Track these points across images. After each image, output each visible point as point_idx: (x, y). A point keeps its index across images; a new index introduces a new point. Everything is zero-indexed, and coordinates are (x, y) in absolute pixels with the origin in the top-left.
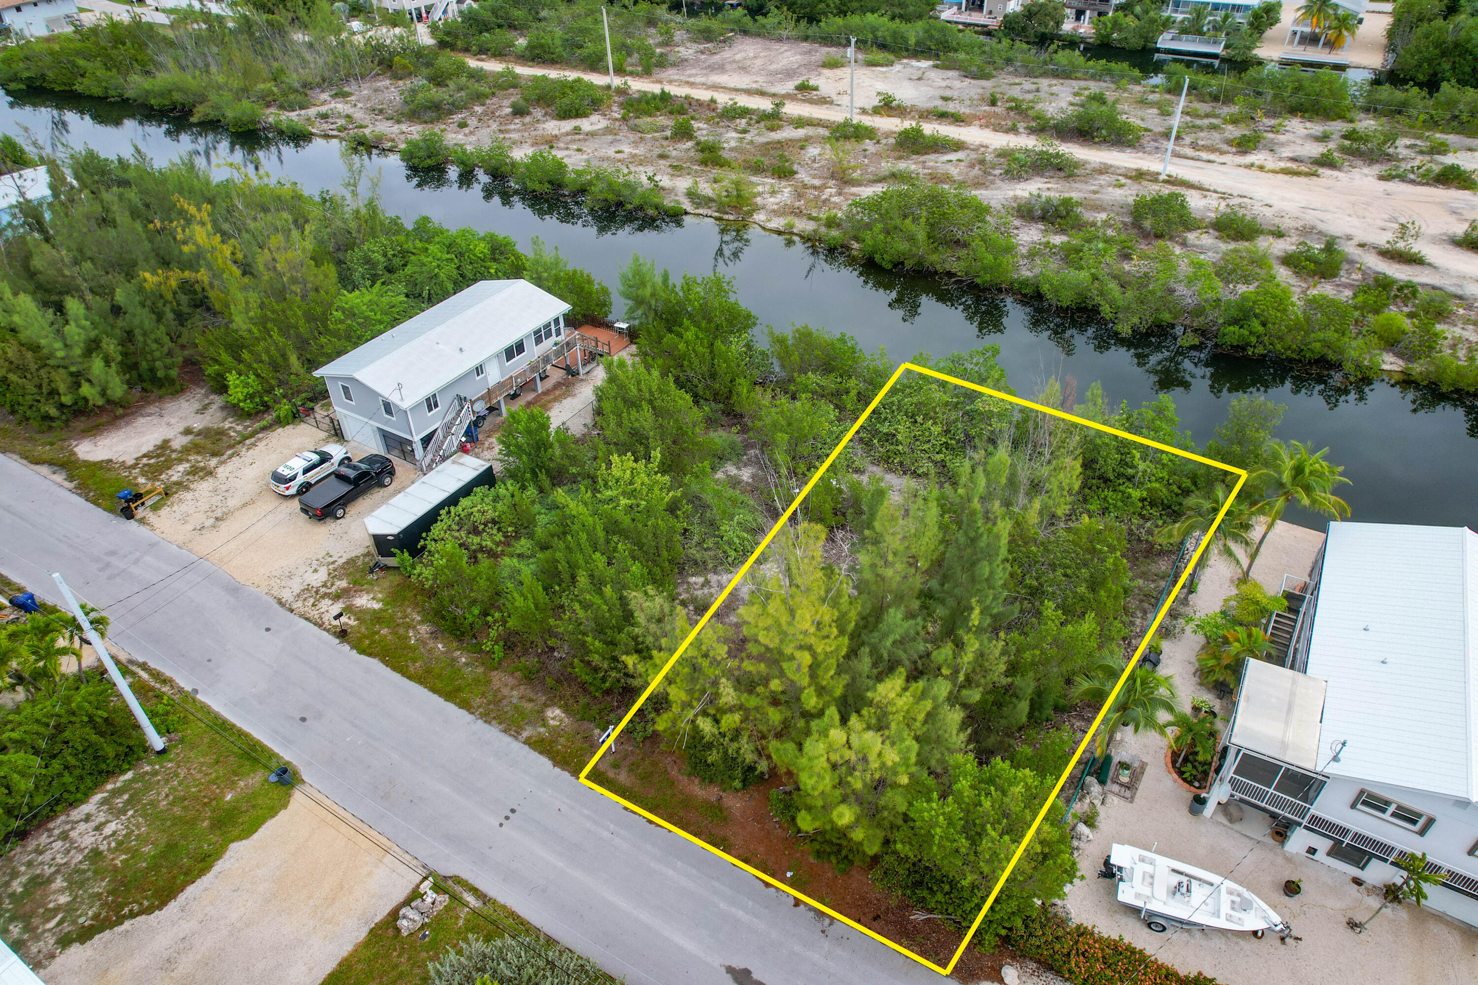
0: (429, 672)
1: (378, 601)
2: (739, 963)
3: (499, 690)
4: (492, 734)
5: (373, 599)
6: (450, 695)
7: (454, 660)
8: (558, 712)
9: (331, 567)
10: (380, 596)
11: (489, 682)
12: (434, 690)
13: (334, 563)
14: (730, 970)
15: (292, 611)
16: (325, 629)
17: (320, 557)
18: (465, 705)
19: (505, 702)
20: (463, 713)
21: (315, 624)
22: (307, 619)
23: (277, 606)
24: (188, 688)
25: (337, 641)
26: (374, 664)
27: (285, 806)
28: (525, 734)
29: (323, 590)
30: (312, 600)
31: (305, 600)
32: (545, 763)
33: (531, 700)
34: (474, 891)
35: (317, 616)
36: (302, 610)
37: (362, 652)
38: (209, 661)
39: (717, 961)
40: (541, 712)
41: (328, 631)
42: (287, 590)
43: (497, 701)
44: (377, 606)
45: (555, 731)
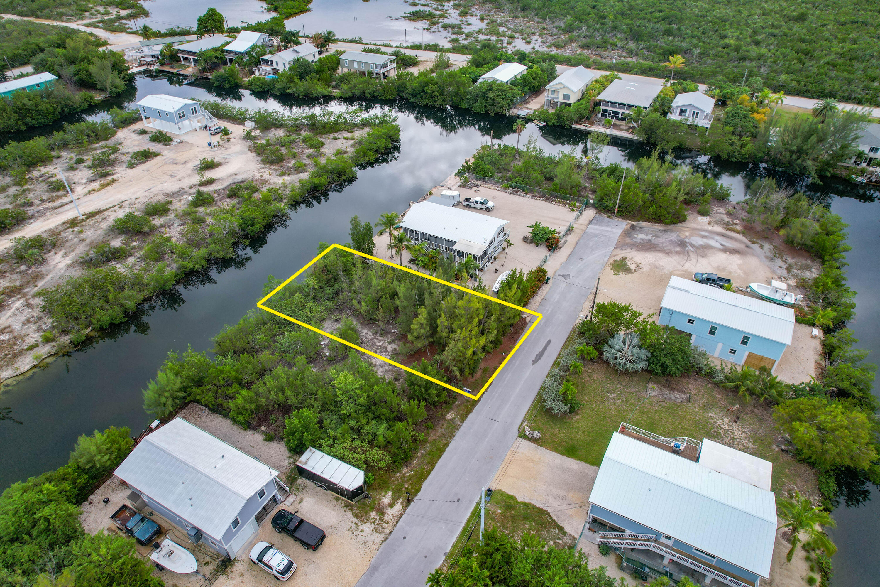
0: (428, 463)
1: (386, 493)
2: (532, 362)
3: (439, 437)
4: (459, 434)
5: (385, 496)
6: (441, 451)
7: (422, 455)
8: (448, 415)
9: (359, 524)
10: (383, 494)
11: (434, 440)
12: (440, 457)
13: (356, 524)
14: (533, 364)
15: (392, 532)
16: (404, 512)
17: (351, 532)
18: (446, 445)
19: (444, 433)
20: (450, 445)
21: (401, 517)
22: (397, 523)
23: (387, 541)
24: (443, 558)
25: (412, 504)
26: (425, 485)
27: (500, 490)
28: (459, 423)
29: (377, 522)
30: (385, 525)
31: (384, 528)
32: (471, 416)
33: (443, 425)
34: (522, 424)
35: (396, 519)
36: (390, 527)
37: (418, 490)
38: (426, 557)
39: (532, 367)
40: (448, 421)
41: (405, 510)
42: (376, 541)
43: (444, 436)
44: (390, 493)
45: (457, 415)
